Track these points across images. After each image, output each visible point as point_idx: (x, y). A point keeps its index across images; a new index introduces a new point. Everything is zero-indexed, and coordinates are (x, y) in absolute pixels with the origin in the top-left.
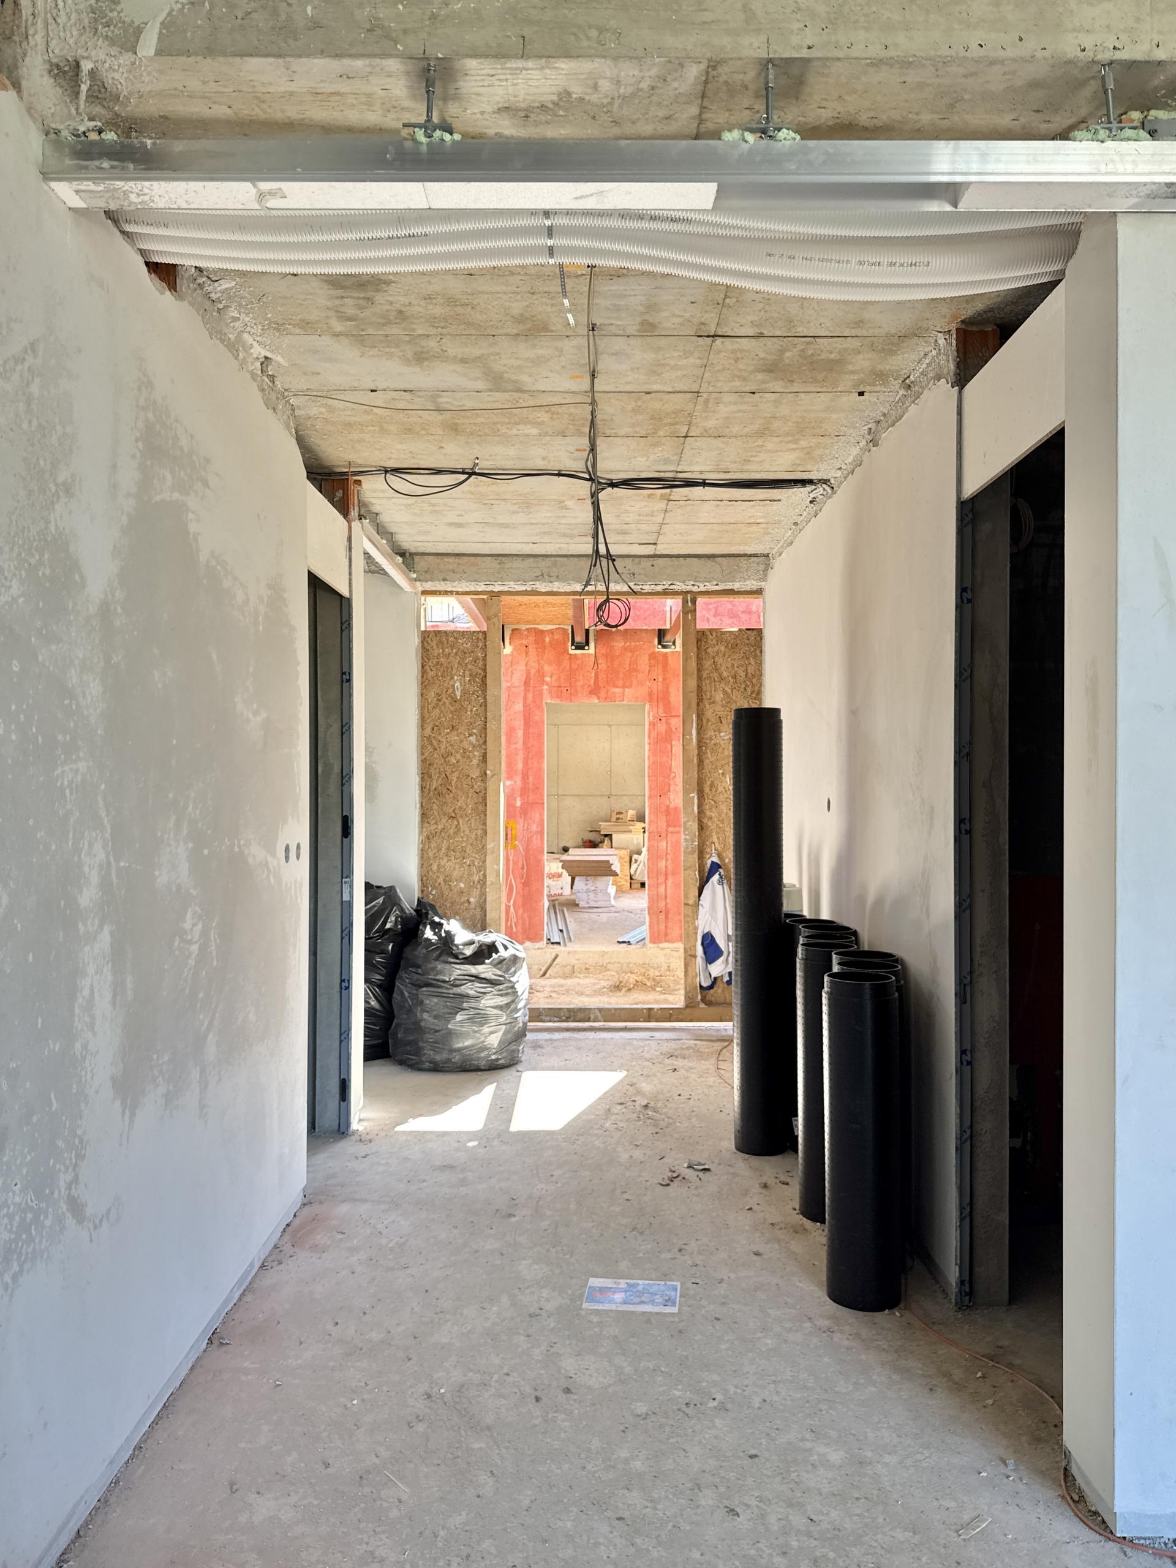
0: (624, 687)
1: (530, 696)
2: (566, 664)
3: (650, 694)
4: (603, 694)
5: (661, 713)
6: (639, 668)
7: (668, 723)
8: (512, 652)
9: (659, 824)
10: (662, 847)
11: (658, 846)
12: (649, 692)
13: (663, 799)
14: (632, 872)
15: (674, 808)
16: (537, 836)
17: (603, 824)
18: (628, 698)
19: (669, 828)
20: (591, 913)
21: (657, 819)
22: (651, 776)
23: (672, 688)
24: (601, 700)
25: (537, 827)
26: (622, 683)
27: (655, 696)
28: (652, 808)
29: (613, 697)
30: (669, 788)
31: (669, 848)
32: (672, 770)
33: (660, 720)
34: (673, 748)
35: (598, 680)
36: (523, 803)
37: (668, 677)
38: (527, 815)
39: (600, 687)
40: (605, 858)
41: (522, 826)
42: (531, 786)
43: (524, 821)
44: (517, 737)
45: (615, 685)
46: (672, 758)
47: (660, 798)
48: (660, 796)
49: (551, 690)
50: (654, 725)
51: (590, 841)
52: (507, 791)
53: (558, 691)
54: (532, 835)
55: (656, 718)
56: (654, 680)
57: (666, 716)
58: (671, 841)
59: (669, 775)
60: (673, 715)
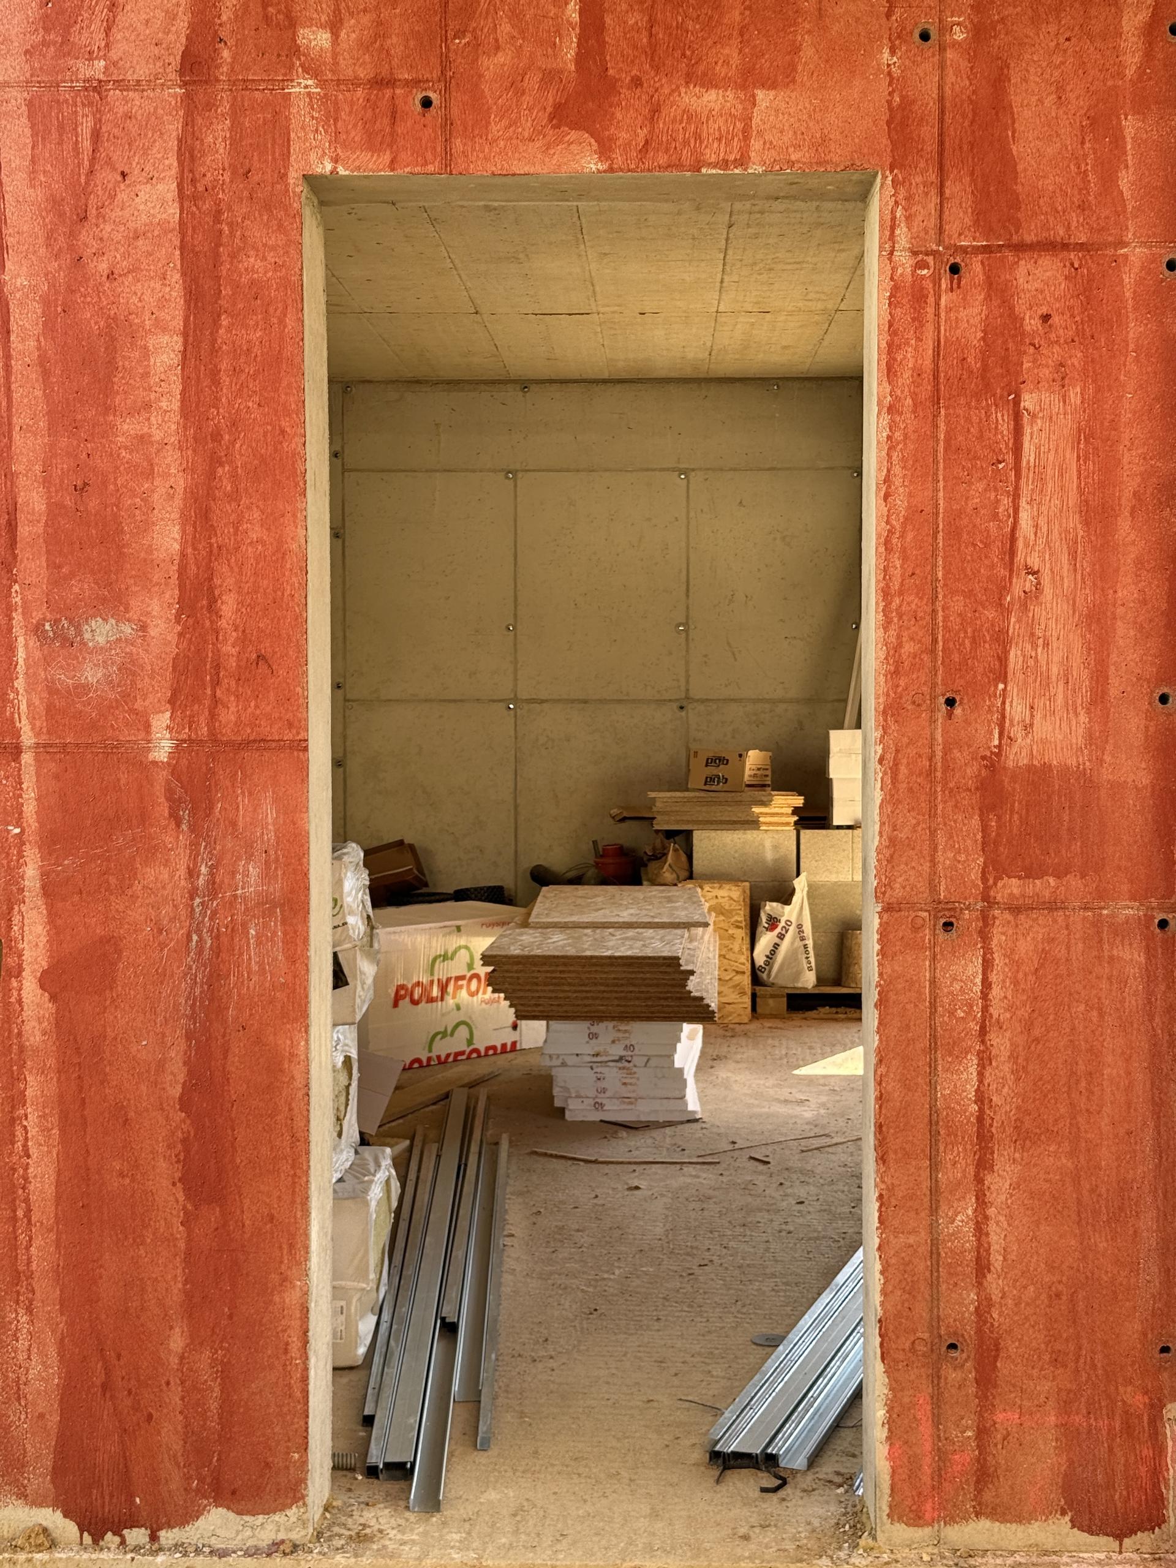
0: (748, 79)
1: (217, 137)
3: (899, 122)
4: (627, 124)
5: (961, 231)
7: (998, 291)
9: (945, 858)
10: (957, 986)
11: (933, 981)
12: (891, 109)
13: (967, 722)
14: (760, 960)
15: (1030, 768)
16: (265, 926)
17: (662, 798)
18: (769, 145)
19: (997, 879)
20: (606, 1169)
21: (933, 833)
22: (901, 593)
23: (1025, 80)
24: (619, 160)
25: (267, 875)
26: (735, 60)
27: (928, 133)
28: (903, 770)
29: (686, 143)
30: (1003, 660)
31: (996, 992)
32: (1020, 558)
33: (955, 269)
34: (1027, 430)
35: (602, 44)
36: (190, 741)
37: (1002, 20)
38: (211, 807)
39: (611, 87)
40: (658, 944)
41: (182, 872)
42: (229, 649)
43: (194, 845)
44: (146, 375)
45: (701, 68)
46: (1017, 488)
47: (950, 715)
48: (950, 702)
49: (336, 103)
50: (919, 297)
51: (621, 851)
52: (92, 675)
53: (374, 107)
54: (239, 918)
55: (930, 260)
56: (925, 36)
57: (986, 249)
58: (1009, 954)
59: (1004, 588)
60: (1029, 238)
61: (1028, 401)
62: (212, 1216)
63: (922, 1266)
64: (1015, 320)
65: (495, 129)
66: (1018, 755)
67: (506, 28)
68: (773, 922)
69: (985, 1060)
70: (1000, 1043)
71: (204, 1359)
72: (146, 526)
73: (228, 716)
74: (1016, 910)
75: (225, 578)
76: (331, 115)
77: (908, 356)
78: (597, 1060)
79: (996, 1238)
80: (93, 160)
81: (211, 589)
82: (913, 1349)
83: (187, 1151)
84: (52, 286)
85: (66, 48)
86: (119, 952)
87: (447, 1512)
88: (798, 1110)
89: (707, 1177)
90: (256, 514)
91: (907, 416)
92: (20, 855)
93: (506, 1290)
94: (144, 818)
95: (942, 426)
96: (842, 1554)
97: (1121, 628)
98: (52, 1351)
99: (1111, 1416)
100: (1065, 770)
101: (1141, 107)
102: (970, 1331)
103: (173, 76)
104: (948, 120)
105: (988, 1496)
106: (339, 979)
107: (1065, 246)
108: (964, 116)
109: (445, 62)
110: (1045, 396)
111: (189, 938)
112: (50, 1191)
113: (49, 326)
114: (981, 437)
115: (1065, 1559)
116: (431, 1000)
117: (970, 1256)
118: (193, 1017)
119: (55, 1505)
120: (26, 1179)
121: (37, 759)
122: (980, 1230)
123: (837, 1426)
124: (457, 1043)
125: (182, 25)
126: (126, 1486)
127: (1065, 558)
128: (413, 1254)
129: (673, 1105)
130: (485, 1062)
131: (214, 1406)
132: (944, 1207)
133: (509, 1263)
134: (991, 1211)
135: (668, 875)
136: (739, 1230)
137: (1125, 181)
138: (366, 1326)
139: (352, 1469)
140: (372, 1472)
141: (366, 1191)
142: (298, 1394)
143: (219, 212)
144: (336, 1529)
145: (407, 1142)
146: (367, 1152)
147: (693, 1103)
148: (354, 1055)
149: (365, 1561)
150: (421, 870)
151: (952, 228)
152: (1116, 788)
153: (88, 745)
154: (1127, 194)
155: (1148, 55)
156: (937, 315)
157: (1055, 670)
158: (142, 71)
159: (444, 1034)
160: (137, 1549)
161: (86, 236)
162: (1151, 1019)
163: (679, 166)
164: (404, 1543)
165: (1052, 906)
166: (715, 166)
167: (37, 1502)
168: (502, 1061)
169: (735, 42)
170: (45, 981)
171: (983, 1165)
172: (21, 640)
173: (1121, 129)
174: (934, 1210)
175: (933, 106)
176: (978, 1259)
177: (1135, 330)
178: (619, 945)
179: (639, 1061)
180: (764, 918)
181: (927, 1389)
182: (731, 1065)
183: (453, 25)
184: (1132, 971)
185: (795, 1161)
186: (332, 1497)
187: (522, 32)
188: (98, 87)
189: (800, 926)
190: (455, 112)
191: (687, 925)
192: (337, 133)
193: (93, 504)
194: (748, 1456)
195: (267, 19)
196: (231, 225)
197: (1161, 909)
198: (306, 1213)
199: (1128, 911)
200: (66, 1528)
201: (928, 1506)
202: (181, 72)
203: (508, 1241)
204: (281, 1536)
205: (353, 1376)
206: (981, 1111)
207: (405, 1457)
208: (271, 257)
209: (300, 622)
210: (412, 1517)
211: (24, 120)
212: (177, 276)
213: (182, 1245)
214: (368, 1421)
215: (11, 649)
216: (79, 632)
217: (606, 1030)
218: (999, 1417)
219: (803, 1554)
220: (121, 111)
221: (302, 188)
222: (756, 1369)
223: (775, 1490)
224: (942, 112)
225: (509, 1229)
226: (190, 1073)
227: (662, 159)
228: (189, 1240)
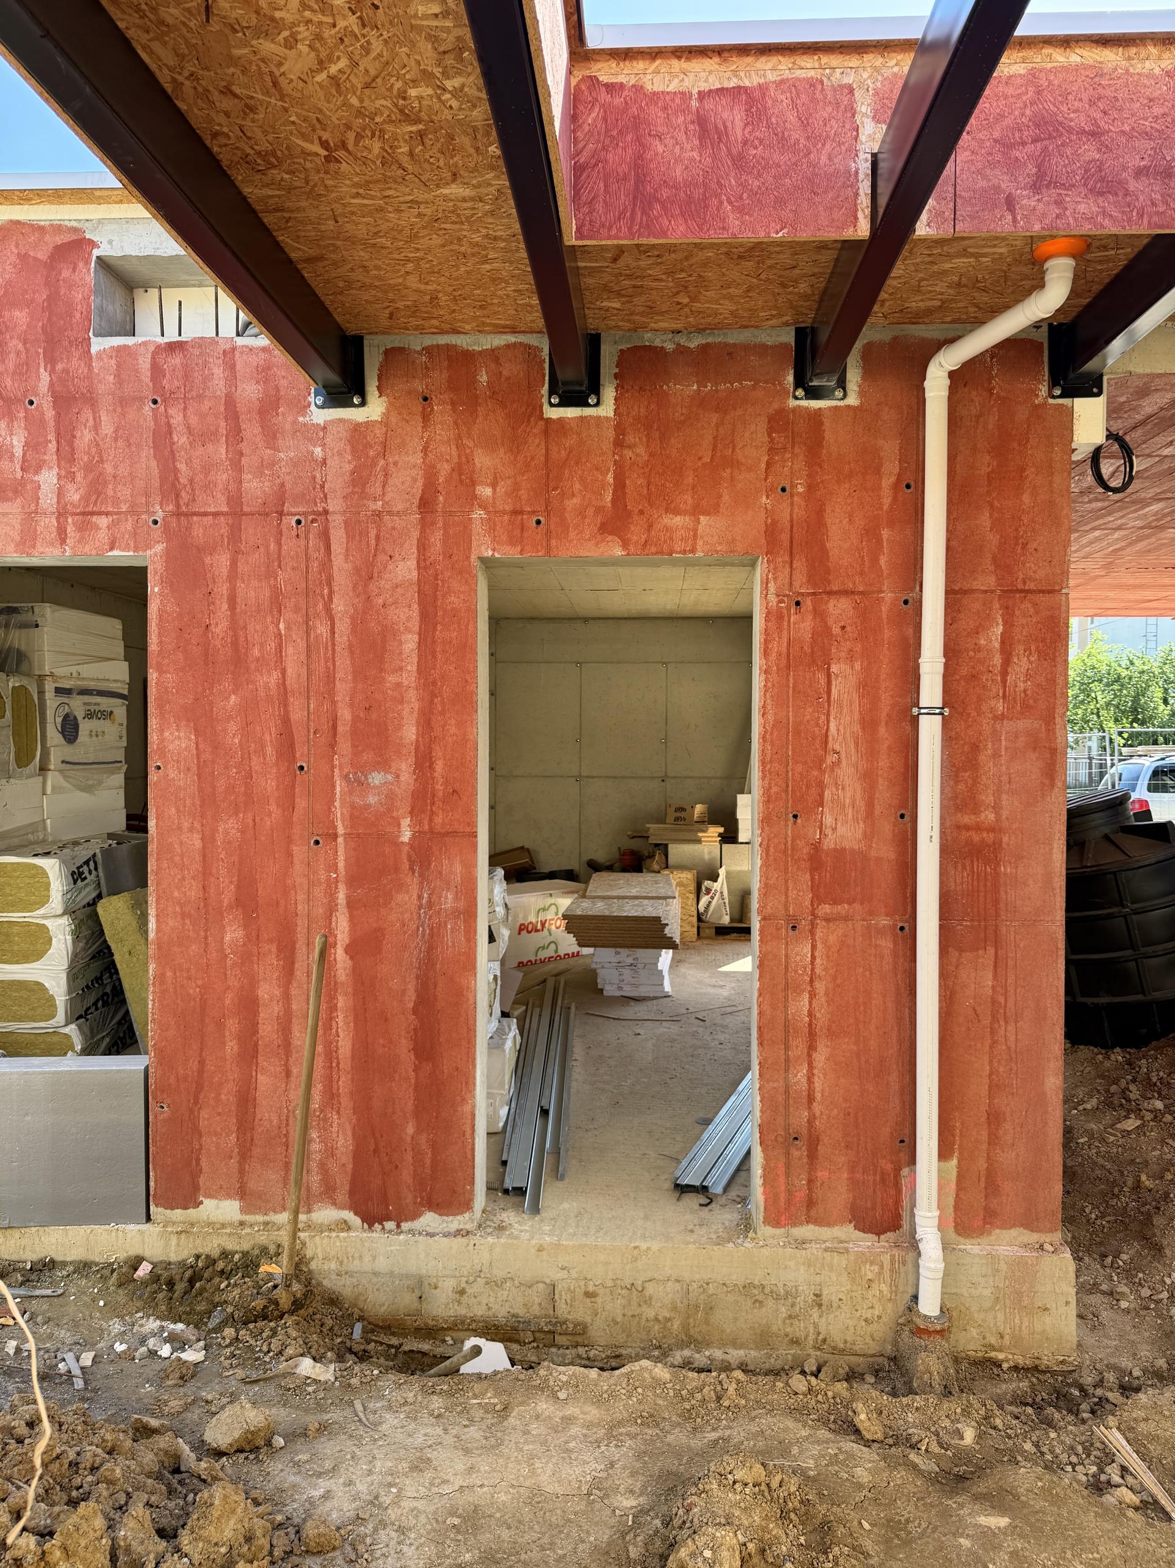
0: (696, 511)
1: (436, 539)
2: (535, 447)
3: (771, 532)
4: (637, 533)
5: (801, 585)
6: (740, 455)
7: (819, 614)
8: (386, 415)
9: (792, 894)
10: (798, 958)
11: (787, 956)
12: (766, 525)
13: (804, 827)
14: (702, 909)
15: (835, 850)
16: (456, 923)
17: (653, 827)
18: (706, 543)
19: (819, 905)
20: (624, 1023)
21: (786, 882)
22: (771, 762)
23: (833, 511)
24: (632, 548)
25: (456, 899)
26: (690, 501)
27: (785, 537)
28: (772, 850)
29: (665, 542)
30: (822, 796)
31: (818, 961)
32: (830, 745)
33: (798, 603)
34: (834, 683)
35: (624, 494)
36: (420, 832)
37: (822, 482)
38: (429, 864)
39: (629, 514)
40: (650, 909)
41: (415, 896)
42: (438, 787)
43: (421, 883)
44: (401, 653)
45: (673, 506)
46: (829, 711)
47: (795, 823)
48: (795, 816)
49: (494, 523)
50: (780, 617)
51: (632, 853)
52: (372, 799)
53: (513, 524)
54: (443, 920)
55: (786, 599)
56: (783, 490)
57: (814, 594)
58: (825, 942)
59: (822, 760)
60: (835, 588)
61: (834, 668)
62: (428, 1067)
63: (781, 1098)
64: (828, 629)
65: (572, 534)
66: (829, 843)
67: (577, 486)
68: (708, 891)
69: (812, 995)
70: (820, 987)
71: (423, 1139)
72: (399, 727)
73: (438, 820)
74: (828, 920)
75: (438, 752)
76: (491, 529)
77: (774, 646)
78: (619, 965)
79: (818, 1084)
80: (376, 550)
81: (431, 758)
82: (776, 1140)
83: (416, 1034)
84: (355, 610)
85: (363, 496)
86: (383, 935)
87: (543, 1214)
88: (720, 991)
89: (674, 1028)
90: (453, 721)
91: (774, 677)
92: (336, 888)
93: (573, 1090)
94: (397, 870)
95: (791, 681)
96: (740, 1241)
97: (881, 781)
98: (349, 1133)
99: (875, 1174)
100: (852, 851)
101: (891, 524)
102: (805, 1131)
103: (415, 509)
104: (795, 529)
105: (813, 1213)
106: (492, 939)
107: (853, 593)
108: (803, 528)
109: (548, 503)
110: (843, 666)
111: (418, 929)
112: (349, 1054)
113: (354, 631)
114: (810, 686)
115: (851, 1245)
116: (537, 931)
117: (805, 1094)
118: (419, 968)
119: (350, 1208)
120: (337, 1047)
121: (345, 840)
122: (810, 1081)
123: (738, 1170)
124: (550, 952)
125: (420, 483)
126: (385, 1200)
127: (852, 746)
128: (527, 1070)
129: (658, 988)
130: (563, 962)
131: (428, 1161)
132: (792, 1069)
133: (575, 1076)
134: (816, 1071)
135: (656, 867)
136: (690, 1059)
137: (883, 561)
138: (504, 1112)
139: (496, 1190)
140: (506, 1192)
141: (504, 1044)
142: (470, 1157)
143: (437, 575)
144: (488, 1223)
145: (524, 1008)
146: (505, 1020)
147: (667, 987)
148: (498, 974)
149: (503, 1241)
150: (532, 861)
151: (796, 584)
152: (879, 860)
153: (370, 834)
154: (884, 567)
155: (895, 499)
156: (789, 626)
157: (848, 801)
158: (400, 507)
159: (543, 948)
160: (390, 1232)
161: (372, 586)
162: (896, 975)
163: (662, 553)
164: (521, 1231)
165: (846, 919)
166: (680, 553)
167: (342, 1207)
168: (572, 961)
169: (690, 493)
170: (347, 950)
171: (812, 1048)
172: (338, 782)
173: (881, 535)
174: (787, 1070)
175: (787, 524)
176: (809, 1095)
177: (887, 634)
178: (631, 910)
179: (640, 966)
180: (703, 888)
181: (783, 1159)
182: (687, 965)
183: (552, 484)
184: (887, 952)
185: (719, 1020)
186: (486, 1206)
187: (585, 488)
188: (378, 514)
189: (721, 893)
190: (552, 527)
191: (665, 898)
192: (495, 537)
193: (374, 716)
194: (694, 1186)
195: (461, 481)
196: (443, 581)
197: (901, 921)
198: (474, 1066)
199: (884, 921)
200: (355, 1220)
201: (783, 1218)
202: (419, 507)
203: (574, 1063)
204: (461, 1227)
205: (496, 1137)
206: (810, 1021)
207: (522, 1184)
208: (462, 596)
209: (474, 774)
210: (525, 1216)
211: (343, 530)
212: (416, 606)
213: (413, 1081)
214: (504, 1163)
215: (333, 786)
216: (367, 779)
217: (624, 952)
218: (819, 1174)
219: (720, 1242)
220: (390, 525)
221: (478, 564)
222: (698, 1138)
223: (707, 1205)
224: (792, 527)
225: (575, 1056)
226: (418, 996)
227: (654, 550)
228: (417, 1078)
